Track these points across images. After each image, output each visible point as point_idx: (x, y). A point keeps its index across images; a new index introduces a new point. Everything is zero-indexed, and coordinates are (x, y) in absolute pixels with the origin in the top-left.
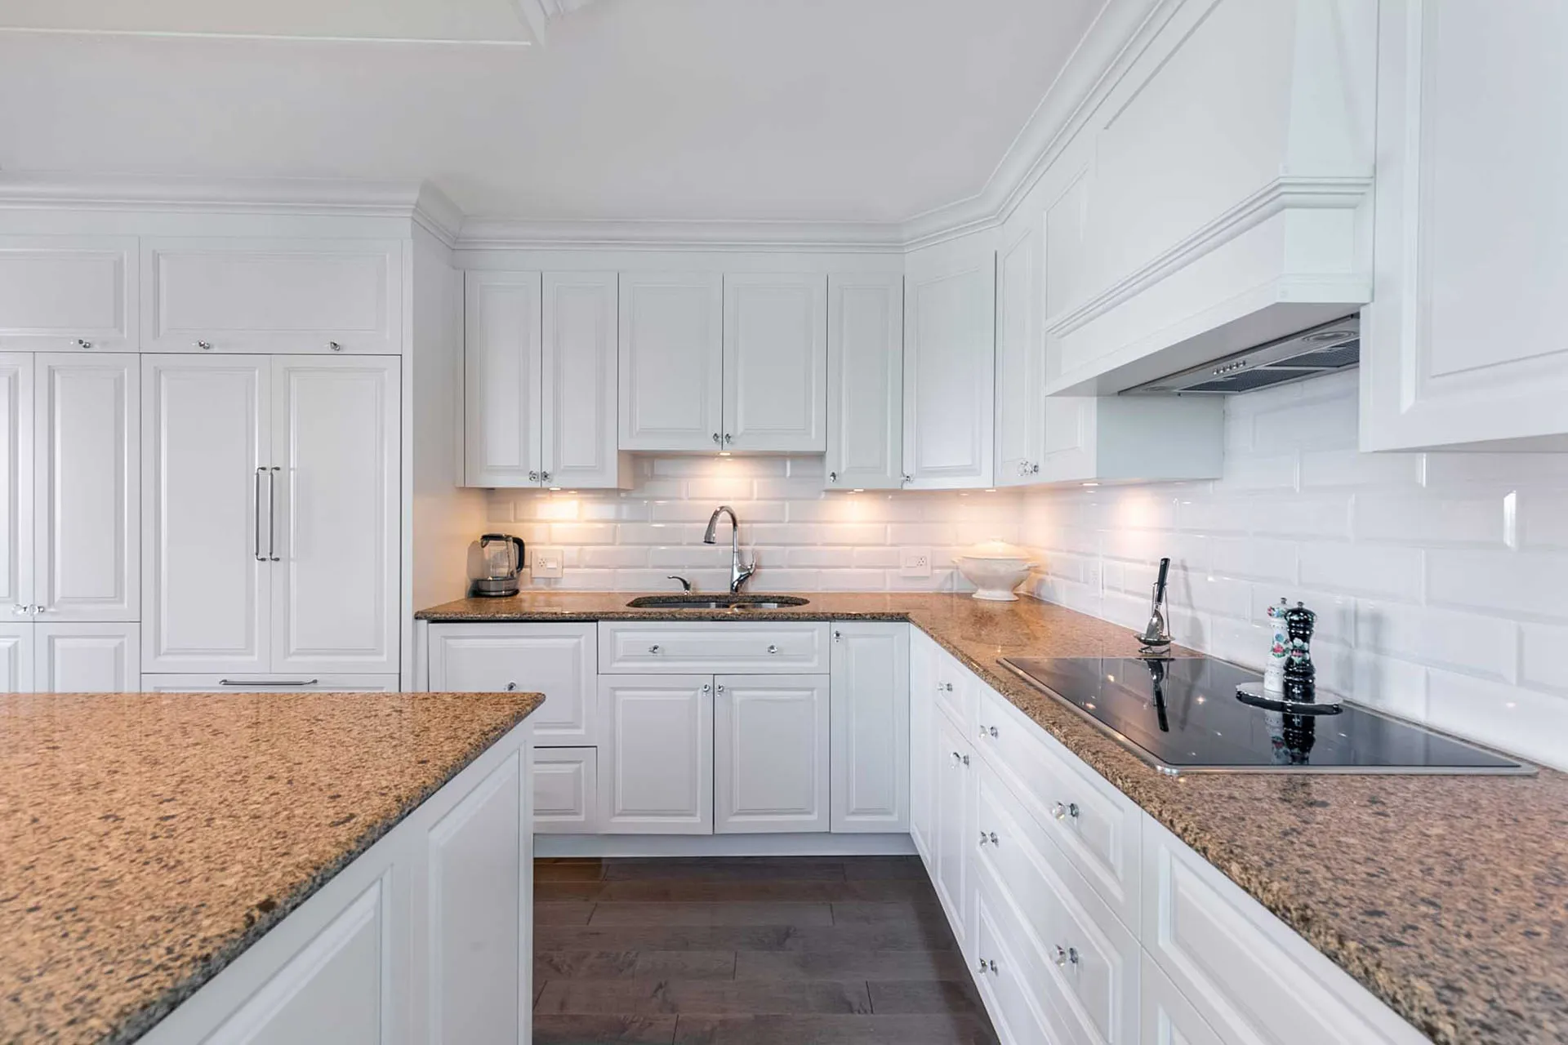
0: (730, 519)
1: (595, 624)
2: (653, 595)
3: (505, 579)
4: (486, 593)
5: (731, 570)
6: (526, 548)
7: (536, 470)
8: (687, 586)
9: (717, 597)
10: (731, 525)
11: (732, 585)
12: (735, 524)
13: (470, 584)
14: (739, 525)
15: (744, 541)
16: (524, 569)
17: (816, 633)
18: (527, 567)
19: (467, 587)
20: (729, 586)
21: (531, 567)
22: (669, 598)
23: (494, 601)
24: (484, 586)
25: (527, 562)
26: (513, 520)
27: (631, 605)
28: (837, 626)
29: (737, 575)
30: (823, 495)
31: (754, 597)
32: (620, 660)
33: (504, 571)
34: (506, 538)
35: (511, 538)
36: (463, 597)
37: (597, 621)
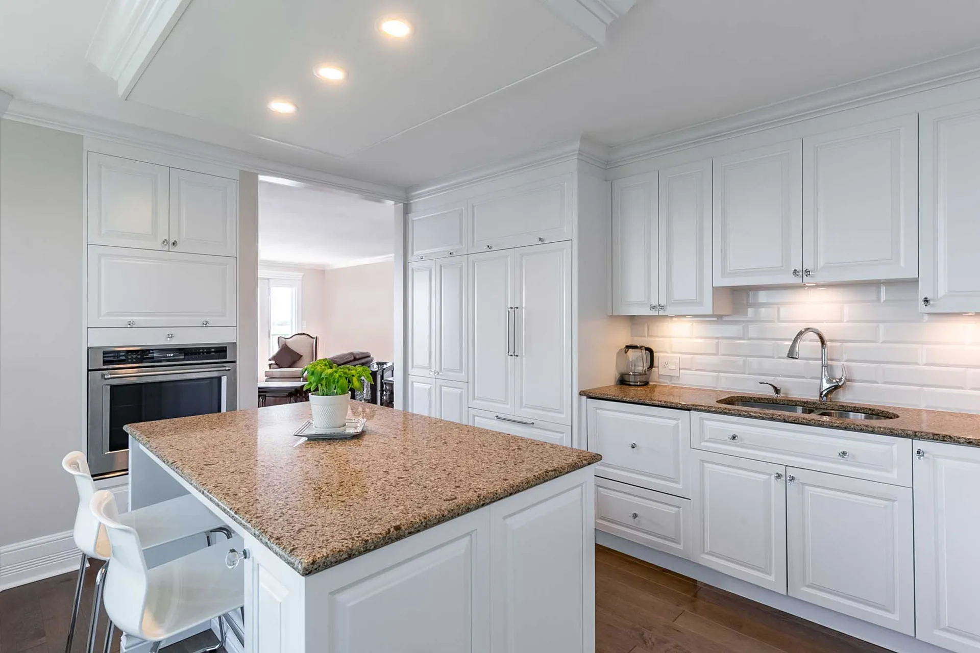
0: (817, 338)
1: (688, 412)
2: (746, 396)
3: (640, 374)
4: (628, 383)
5: (820, 381)
6: (655, 354)
7: (655, 303)
8: (777, 391)
9: (805, 403)
10: (819, 343)
11: (821, 394)
12: (823, 342)
13: (618, 376)
14: (828, 344)
15: (835, 357)
16: (653, 369)
17: (895, 447)
18: (655, 367)
19: (616, 378)
20: (818, 395)
21: (658, 367)
22: (759, 399)
23: (633, 388)
24: (626, 378)
25: (655, 363)
26: (647, 335)
27: (719, 402)
28: (920, 444)
29: (826, 386)
30: (926, 318)
31: (843, 406)
32: (706, 441)
33: (640, 369)
34: (641, 348)
35: (644, 348)
36: (613, 383)
37: (689, 410)
